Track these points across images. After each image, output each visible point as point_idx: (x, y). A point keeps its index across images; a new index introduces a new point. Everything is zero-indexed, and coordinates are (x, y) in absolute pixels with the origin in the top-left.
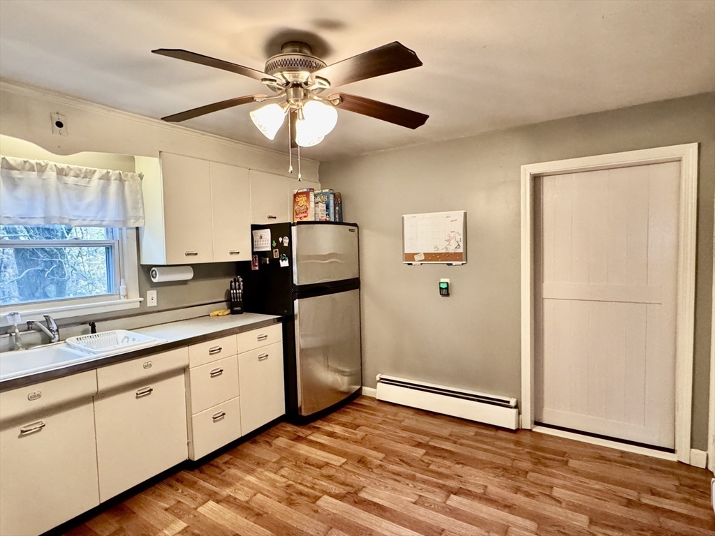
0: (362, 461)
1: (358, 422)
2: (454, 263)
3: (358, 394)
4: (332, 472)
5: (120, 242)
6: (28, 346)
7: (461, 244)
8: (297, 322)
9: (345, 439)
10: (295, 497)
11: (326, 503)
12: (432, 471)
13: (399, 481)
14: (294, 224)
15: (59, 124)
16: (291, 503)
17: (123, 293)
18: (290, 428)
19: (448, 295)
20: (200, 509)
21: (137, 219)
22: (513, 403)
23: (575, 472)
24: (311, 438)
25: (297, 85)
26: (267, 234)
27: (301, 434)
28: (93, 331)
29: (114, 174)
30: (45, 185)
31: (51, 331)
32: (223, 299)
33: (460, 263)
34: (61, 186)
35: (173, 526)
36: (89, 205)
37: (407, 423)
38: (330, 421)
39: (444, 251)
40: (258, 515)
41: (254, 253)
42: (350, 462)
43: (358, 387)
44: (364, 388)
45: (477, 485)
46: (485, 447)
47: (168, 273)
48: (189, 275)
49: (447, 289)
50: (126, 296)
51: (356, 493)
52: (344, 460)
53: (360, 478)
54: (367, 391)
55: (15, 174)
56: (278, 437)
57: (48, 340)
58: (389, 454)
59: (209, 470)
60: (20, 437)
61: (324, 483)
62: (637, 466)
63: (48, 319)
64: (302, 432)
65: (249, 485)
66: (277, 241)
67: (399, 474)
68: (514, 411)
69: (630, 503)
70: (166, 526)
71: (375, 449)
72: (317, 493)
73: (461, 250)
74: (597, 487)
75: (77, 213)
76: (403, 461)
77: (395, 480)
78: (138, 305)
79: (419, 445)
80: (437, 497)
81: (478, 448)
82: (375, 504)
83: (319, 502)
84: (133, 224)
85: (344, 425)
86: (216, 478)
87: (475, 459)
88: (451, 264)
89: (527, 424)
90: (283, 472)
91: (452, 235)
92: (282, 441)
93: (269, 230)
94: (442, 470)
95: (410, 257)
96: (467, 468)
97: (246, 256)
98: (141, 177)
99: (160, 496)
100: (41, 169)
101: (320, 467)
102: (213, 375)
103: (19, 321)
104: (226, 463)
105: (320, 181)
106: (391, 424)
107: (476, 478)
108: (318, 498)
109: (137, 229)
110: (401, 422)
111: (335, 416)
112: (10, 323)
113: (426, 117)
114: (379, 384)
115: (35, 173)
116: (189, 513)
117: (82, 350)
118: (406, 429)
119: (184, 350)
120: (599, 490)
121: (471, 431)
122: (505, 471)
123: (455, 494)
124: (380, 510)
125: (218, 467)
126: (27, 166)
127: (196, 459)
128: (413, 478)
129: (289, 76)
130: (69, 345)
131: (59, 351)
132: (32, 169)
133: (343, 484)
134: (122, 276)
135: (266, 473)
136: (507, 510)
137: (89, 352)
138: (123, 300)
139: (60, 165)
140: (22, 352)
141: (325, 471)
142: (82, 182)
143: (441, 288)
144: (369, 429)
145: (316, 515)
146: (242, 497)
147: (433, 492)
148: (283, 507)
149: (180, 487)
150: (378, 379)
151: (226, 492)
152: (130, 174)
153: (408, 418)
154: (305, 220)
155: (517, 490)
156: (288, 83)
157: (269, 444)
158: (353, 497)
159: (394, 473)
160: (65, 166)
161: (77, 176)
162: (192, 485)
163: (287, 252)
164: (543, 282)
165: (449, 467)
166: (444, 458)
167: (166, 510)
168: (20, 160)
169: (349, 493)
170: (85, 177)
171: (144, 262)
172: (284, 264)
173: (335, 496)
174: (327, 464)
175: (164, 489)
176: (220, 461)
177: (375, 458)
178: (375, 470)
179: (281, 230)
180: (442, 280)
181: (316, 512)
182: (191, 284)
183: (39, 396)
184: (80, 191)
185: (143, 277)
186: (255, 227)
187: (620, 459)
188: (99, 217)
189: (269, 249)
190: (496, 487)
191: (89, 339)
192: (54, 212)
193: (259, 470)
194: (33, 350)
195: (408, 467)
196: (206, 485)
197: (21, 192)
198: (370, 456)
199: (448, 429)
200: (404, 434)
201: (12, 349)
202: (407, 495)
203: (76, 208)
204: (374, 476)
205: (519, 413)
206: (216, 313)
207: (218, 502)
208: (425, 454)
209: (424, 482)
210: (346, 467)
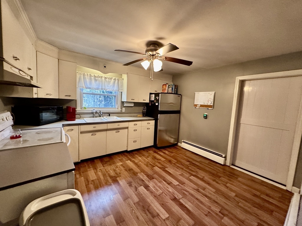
0: (170, 161)
1: (174, 152)
2: (209, 108)
3: (176, 144)
4: (161, 162)
5: (117, 95)
6: (96, 117)
7: (212, 102)
8: (158, 121)
9: (168, 155)
10: (149, 165)
11: (156, 169)
12: (189, 169)
13: (178, 169)
14: (160, 93)
15: (105, 67)
16: (147, 166)
17: (117, 108)
18: (154, 149)
19: (206, 118)
20: (126, 162)
21: (121, 90)
22: (224, 156)
23: (239, 181)
24: (159, 152)
25: (153, 55)
26: (153, 95)
27: (156, 151)
28: (109, 116)
29: (117, 78)
30: (102, 81)
31: (101, 114)
32: (141, 112)
33: (211, 109)
34: (105, 81)
35: (119, 163)
36: (111, 86)
37: (188, 155)
38: (165, 150)
39: (206, 104)
40: (138, 166)
41: (150, 101)
42: (166, 161)
43: (176, 143)
44: (178, 143)
45: (201, 176)
46: (210, 167)
47: (127, 104)
48: (133, 105)
49: (206, 116)
50: (118, 109)
51: (165, 168)
52: (165, 160)
53: (167, 165)
54: (179, 144)
55: (96, 78)
56: (150, 150)
57: (100, 116)
58: (178, 161)
59: (131, 154)
60: (92, 135)
61: (157, 164)
62: (266, 186)
63: (100, 112)
64: (157, 151)
65: (139, 160)
66: (156, 98)
67: (179, 167)
68: (224, 159)
69: (255, 195)
70: (118, 163)
71: (175, 159)
72: (154, 165)
73: (212, 104)
74: (245, 188)
75: (108, 88)
76: (182, 164)
77: (177, 168)
78: (120, 111)
79: (189, 161)
80: (187, 175)
81: (208, 167)
82: (169, 172)
83: (154, 168)
84: (120, 91)
85: (169, 151)
86: (132, 156)
87: (205, 169)
88: (208, 109)
89: (228, 164)
90: (148, 159)
91: (210, 99)
92: (151, 152)
93: (154, 95)
94: (192, 169)
95: (196, 105)
96: (200, 171)
97: (147, 101)
98: (123, 79)
99: (119, 156)
100: (102, 77)
101: (158, 160)
102: (134, 130)
103: (95, 111)
104: (135, 153)
105: (172, 81)
106: (182, 154)
107: (202, 174)
108: (154, 166)
109: (121, 92)
110: (186, 154)
111: (167, 149)
112: (93, 111)
113: (192, 62)
114: (182, 143)
115: (100, 78)
116: (124, 162)
117: (106, 119)
118: (186, 156)
119: (127, 123)
120: (245, 189)
121: (207, 162)
122: (213, 174)
123: (193, 176)
124: (169, 174)
125: (133, 154)
126: (99, 77)
127: (128, 150)
128: (182, 169)
129: (151, 53)
130: (104, 118)
131: (102, 119)
132: (100, 77)
133: (162, 165)
134: (117, 104)
135: (144, 158)
136: (208, 184)
137: (107, 120)
138: (117, 109)
139: (105, 76)
140: (95, 118)
141: (159, 161)
142: (110, 80)
143: (204, 116)
144: (176, 154)
145: (152, 170)
146: (136, 161)
147: (186, 174)
148: (145, 166)
149: (124, 156)
150: (182, 141)
151: (133, 159)
152: (120, 79)
153: (188, 154)
154: (165, 92)
155: (214, 180)
156: (151, 55)
157: (147, 152)
158: (164, 169)
159: (177, 166)
160: (106, 76)
161: (109, 79)
162: (126, 156)
163: (158, 101)
164: (241, 117)
165: (195, 169)
166: (195, 166)
167: (119, 160)
168: (97, 75)
169: (163, 168)
170: (110, 79)
171: (122, 101)
172: (157, 104)
173: (159, 167)
174: (160, 160)
175: (120, 155)
176: (134, 152)
177: (174, 161)
178: (173, 164)
179: (157, 95)
180: (205, 114)
181: (153, 169)
182: (133, 107)
183: (95, 127)
184: (109, 82)
185: (122, 105)
186: (151, 94)
187: (261, 183)
188: (113, 89)
189: (153, 100)
190: (207, 178)
191: (108, 117)
192: (103, 87)
193: (143, 157)
194: (97, 118)
195: (182, 166)
196: (130, 157)
197: (97, 82)
198: (172, 160)
199: (200, 159)
200: (185, 158)
201: (93, 117)
202: (179, 172)
203: (108, 86)
204: (171, 165)
205: (226, 160)
206: (139, 116)
207: (130, 161)
208: (189, 164)
209: (185, 171)
210: (165, 162)
